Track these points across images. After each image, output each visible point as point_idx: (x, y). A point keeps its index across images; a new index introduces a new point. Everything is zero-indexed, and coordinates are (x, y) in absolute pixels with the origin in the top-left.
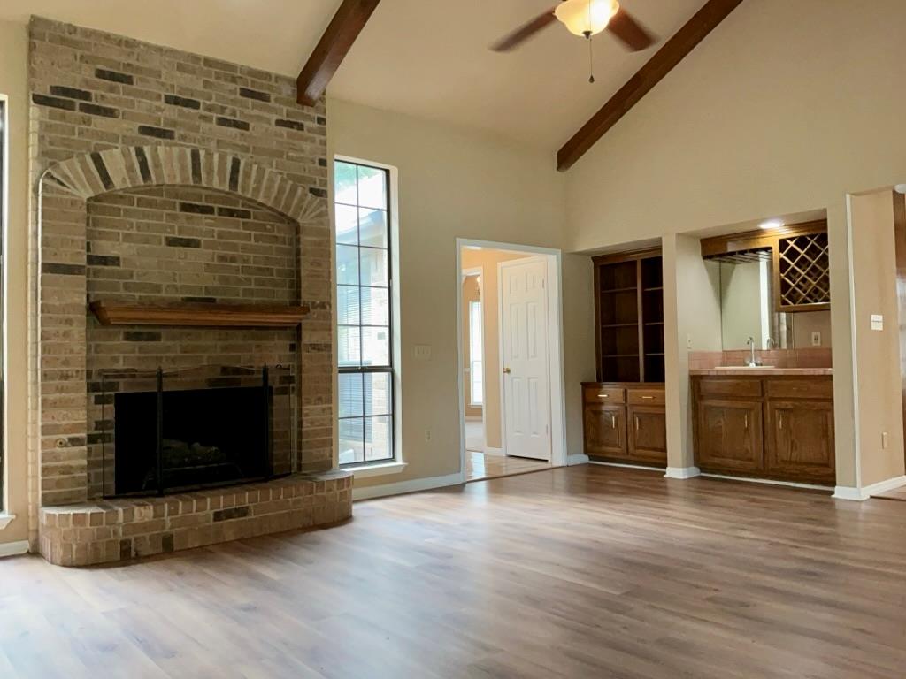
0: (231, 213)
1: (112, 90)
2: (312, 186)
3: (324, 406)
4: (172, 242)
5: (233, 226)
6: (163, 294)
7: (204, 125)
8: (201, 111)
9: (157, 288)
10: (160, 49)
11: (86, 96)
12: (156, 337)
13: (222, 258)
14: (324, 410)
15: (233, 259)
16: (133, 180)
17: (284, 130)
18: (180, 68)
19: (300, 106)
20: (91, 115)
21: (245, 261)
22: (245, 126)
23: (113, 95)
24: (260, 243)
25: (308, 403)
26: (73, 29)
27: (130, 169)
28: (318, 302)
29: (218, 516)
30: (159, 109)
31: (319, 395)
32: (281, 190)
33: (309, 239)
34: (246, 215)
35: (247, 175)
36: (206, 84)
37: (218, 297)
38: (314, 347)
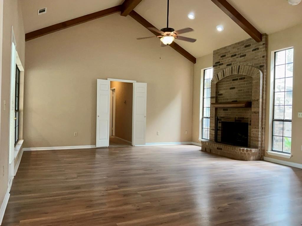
0: (241, 79)
1: (223, 59)
2: (261, 65)
3: (257, 130)
4: (231, 89)
5: (242, 82)
6: (229, 101)
7: (237, 59)
8: (237, 56)
9: (228, 99)
10: (230, 46)
11: (219, 62)
12: (227, 110)
13: (239, 90)
14: (257, 131)
15: (241, 90)
16: (222, 77)
17: (254, 52)
18: (234, 48)
19: (258, 43)
20: (220, 66)
21: (244, 90)
22: (245, 55)
23: (223, 60)
24: (247, 85)
25: (253, 128)
26: (218, 50)
27: (222, 75)
28: (256, 99)
29: (218, 148)
30: (230, 59)
31: (255, 127)
32: (249, 70)
33: (254, 81)
34: (244, 78)
35: (241, 69)
36: (238, 49)
37: (238, 100)
38: (255, 112)
